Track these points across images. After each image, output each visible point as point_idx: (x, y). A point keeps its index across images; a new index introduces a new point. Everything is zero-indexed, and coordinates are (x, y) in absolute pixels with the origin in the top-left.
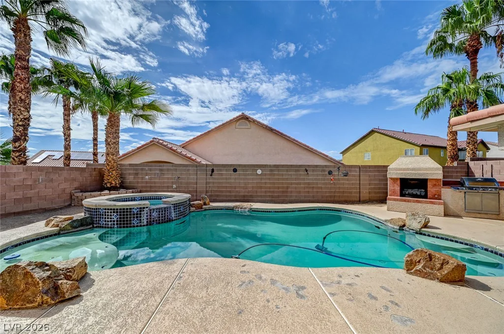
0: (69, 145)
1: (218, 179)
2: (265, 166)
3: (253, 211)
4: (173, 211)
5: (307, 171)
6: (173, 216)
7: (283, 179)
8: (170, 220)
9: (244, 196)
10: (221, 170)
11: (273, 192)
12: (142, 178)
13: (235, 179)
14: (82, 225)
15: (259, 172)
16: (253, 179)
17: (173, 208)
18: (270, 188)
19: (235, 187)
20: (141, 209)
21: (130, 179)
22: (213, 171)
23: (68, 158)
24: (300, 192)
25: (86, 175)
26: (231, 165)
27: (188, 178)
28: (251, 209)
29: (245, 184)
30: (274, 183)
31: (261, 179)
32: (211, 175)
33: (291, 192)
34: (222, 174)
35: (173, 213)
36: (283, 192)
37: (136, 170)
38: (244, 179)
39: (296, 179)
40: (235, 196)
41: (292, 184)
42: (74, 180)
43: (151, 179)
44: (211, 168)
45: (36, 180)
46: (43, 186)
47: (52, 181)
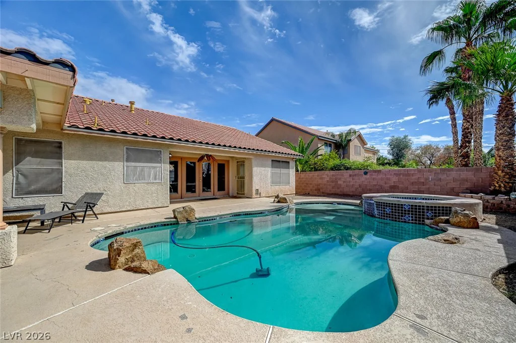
4: (375, 208)
6: (376, 213)
8: (373, 216)
17: (375, 205)
35: (376, 210)
45: (427, 179)
46: (432, 183)
47: (440, 179)
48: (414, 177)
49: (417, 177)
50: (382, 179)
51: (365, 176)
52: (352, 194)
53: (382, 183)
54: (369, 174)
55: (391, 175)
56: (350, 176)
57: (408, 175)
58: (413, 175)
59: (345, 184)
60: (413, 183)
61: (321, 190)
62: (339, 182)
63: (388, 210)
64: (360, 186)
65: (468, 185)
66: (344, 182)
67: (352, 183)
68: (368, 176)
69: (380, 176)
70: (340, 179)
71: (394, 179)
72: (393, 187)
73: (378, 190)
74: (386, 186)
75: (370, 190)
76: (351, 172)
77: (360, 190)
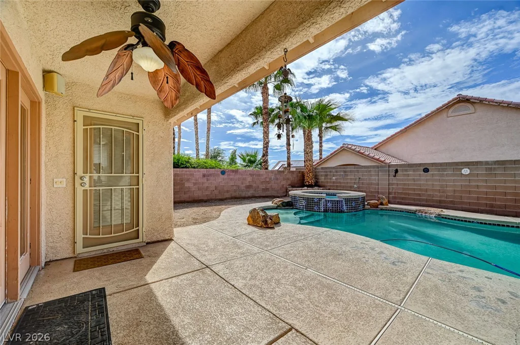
0: (289, 156)
1: (403, 180)
2: (477, 163)
3: (443, 217)
4: (344, 204)
6: (345, 208)
7: (516, 182)
8: (342, 212)
9: (440, 201)
10: (406, 171)
11: (495, 199)
12: (331, 179)
13: (427, 180)
14: (287, 206)
15: (466, 171)
16: (454, 181)
17: (344, 202)
18: (486, 193)
19: (426, 190)
21: (322, 179)
22: (396, 171)
23: (289, 165)
25: (295, 176)
26: (420, 165)
27: (370, 179)
28: (439, 215)
29: (442, 186)
30: (496, 187)
31: (470, 181)
32: (395, 176)
34: (408, 175)
35: (345, 206)
37: (326, 172)
38: (440, 181)
40: (427, 200)
42: (288, 179)
43: (336, 179)
44: (395, 169)
45: (270, 179)
46: (273, 182)
47: (277, 179)
48: (263, 178)
49: (264, 176)
50: (239, 179)
51: (222, 176)
52: (206, 198)
53: (239, 183)
54: (226, 174)
56: (204, 176)
58: (262, 175)
59: (196, 186)
60: (262, 183)
62: (187, 185)
63: (353, 204)
64: (216, 188)
65: (289, 182)
66: (195, 184)
67: (206, 185)
68: (225, 176)
69: (238, 176)
70: (188, 180)
71: (249, 179)
72: (249, 187)
73: (235, 191)
74: (243, 187)
75: (228, 191)
76: (204, 171)
77: (216, 192)
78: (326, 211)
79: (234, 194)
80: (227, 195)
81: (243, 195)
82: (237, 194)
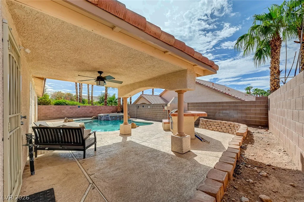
1: (139, 110)
4: (110, 118)
5: (163, 106)
7: (156, 110)
8: (109, 120)
10: (140, 106)
11: (153, 116)
13: (143, 110)
14: (95, 119)
15: (149, 107)
16: (147, 110)
18: (152, 114)
19: (143, 113)
20: (102, 116)
24: (161, 117)
30: (153, 112)
31: (150, 110)
33: (158, 116)
36: (155, 116)
38: (145, 110)
39: (159, 110)
41: (158, 112)
42: (111, 109)
47: (105, 109)
49: (99, 108)
51: (79, 108)
52: (71, 116)
53: (86, 111)
54: (80, 107)
55: (90, 108)
56: (70, 108)
57: (96, 108)
58: (98, 108)
59: (67, 112)
60: (98, 111)
61: (48, 117)
62: (63, 111)
63: (114, 118)
64: (76, 113)
65: (111, 111)
66: (66, 111)
67: (71, 112)
68: (80, 108)
69: (86, 108)
71: (91, 109)
72: (91, 112)
73: (85, 114)
74: (88, 112)
75: (81, 114)
76: (71, 106)
77: (76, 114)
78: (104, 120)
79: (84, 115)
80: (81, 115)
81: (89, 115)
82: (85, 115)
